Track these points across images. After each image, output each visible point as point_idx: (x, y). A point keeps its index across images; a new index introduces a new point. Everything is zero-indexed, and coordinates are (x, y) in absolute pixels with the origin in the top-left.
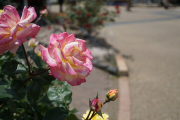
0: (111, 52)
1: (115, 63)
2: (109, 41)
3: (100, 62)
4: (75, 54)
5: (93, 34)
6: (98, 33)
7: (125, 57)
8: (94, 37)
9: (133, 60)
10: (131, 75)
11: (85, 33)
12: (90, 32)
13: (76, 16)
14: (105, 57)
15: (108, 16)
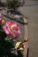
0: (22, 16)
1: (23, 20)
2: (21, 13)
3: (18, 20)
4: (15, 29)
5: (16, 10)
6: (17, 10)
7: (26, 18)
8: (16, 11)
9: (29, 19)
10: (28, 24)
11: (13, 10)
12: (15, 9)
13: (10, 4)
14: (20, 18)
15: (21, 4)
